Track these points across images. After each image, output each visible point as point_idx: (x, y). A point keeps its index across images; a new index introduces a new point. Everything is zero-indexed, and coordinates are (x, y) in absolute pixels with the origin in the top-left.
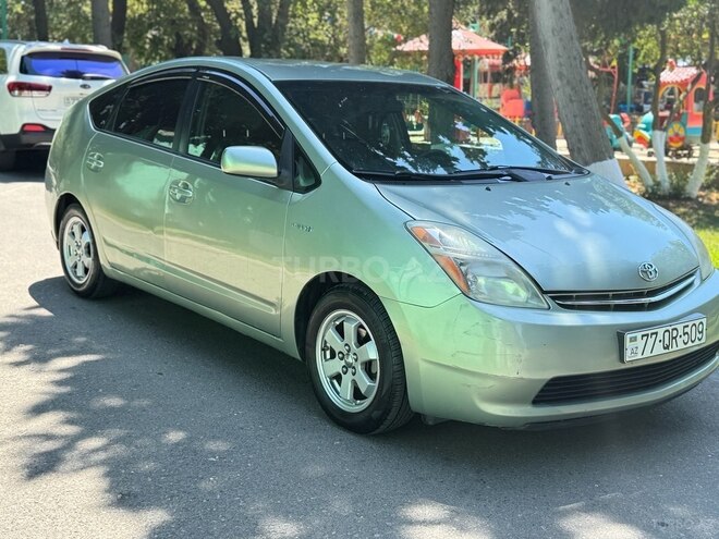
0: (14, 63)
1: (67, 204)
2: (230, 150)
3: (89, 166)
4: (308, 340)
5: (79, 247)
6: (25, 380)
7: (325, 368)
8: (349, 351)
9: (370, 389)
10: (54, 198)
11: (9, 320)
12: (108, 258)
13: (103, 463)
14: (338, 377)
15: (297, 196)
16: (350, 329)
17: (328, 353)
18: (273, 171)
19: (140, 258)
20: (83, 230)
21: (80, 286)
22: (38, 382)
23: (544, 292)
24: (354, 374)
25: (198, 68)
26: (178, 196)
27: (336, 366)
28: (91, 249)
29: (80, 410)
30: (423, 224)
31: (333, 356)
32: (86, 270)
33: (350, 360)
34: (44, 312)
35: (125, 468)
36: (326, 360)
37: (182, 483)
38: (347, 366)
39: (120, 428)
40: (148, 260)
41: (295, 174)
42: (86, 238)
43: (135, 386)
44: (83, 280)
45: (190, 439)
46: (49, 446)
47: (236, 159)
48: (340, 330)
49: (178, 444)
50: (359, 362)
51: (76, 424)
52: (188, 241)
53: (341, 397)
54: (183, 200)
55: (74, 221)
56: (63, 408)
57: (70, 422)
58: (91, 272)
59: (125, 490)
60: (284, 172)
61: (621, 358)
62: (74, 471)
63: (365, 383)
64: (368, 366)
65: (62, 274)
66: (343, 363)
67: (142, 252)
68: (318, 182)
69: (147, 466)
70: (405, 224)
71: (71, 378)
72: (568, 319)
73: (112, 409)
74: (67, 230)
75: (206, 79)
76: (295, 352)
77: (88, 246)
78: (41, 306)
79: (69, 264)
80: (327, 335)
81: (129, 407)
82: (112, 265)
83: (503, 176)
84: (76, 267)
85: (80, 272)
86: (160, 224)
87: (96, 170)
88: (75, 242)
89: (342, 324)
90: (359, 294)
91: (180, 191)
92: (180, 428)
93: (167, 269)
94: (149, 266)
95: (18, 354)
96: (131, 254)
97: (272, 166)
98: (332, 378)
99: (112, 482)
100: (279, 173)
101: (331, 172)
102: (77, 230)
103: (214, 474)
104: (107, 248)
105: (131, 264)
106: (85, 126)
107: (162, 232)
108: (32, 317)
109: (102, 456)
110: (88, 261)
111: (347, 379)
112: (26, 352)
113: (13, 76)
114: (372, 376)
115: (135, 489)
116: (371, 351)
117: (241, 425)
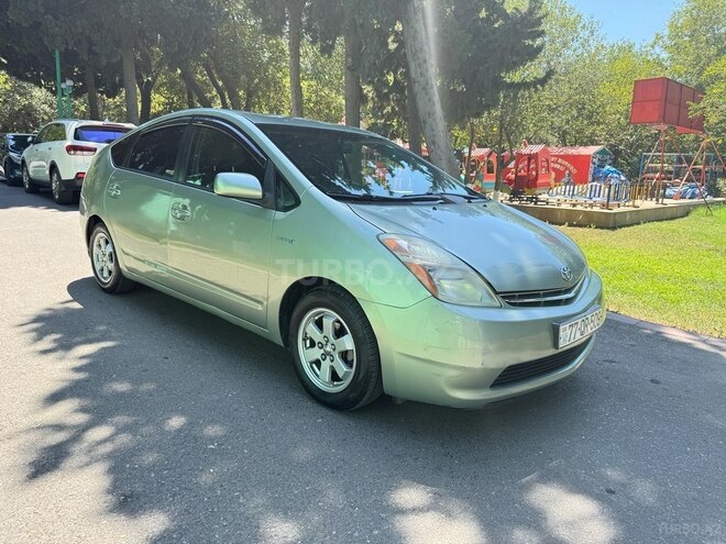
0: (70, 133)
1: (94, 223)
2: (221, 175)
3: (109, 194)
4: (291, 330)
5: (104, 255)
6: (50, 368)
7: (306, 356)
8: (327, 342)
9: (346, 374)
10: (86, 219)
11: (47, 312)
12: (126, 263)
13: (109, 456)
14: (318, 363)
15: (280, 215)
16: (328, 323)
17: (308, 342)
18: (259, 194)
19: (150, 263)
20: (107, 242)
21: (105, 284)
22: (60, 369)
23: (496, 293)
24: (332, 361)
25: (193, 116)
26: (179, 215)
27: (316, 353)
28: (113, 257)
29: (94, 397)
30: (393, 236)
31: (313, 344)
32: (110, 272)
33: (328, 349)
34: (76, 305)
35: (130, 462)
36: (307, 348)
37: (184, 477)
38: (325, 355)
39: (129, 415)
40: (156, 266)
41: (277, 196)
42: (109, 249)
43: (144, 371)
44: (108, 280)
45: (190, 424)
46: (60, 437)
47: (227, 183)
48: (319, 324)
49: (179, 431)
50: (337, 351)
51: (89, 413)
52: (189, 250)
53: (320, 380)
54: (182, 218)
55: (99, 236)
56: (79, 396)
57: (83, 410)
58: (113, 274)
59: (127, 489)
60: (268, 195)
61: (556, 345)
62: (81, 467)
63: (342, 369)
64: (344, 355)
65: (93, 275)
66: (322, 351)
67: (151, 260)
68: (297, 202)
69: (150, 458)
70: (377, 236)
71: (90, 364)
72: (517, 315)
73: (122, 395)
74: (96, 243)
75: (200, 124)
76: (279, 340)
77: (111, 255)
78: (75, 300)
79: (98, 268)
80: (308, 327)
81: (137, 392)
82: (129, 269)
83: (438, 199)
84: (102, 270)
85: (106, 274)
86: (165, 237)
87: (115, 197)
88: (103, 251)
89: (321, 318)
90: (337, 295)
91: (180, 211)
92: (182, 413)
93: (171, 272)
94: (156, 270)
95: (47, 343)
96: (144, 261)
97: (257, 189)
98: (311, 363)
99: (116, 480)
100: (264, 195)
101: (309, 194)
102: (102, 242)
103: (213, 464)
104: (124, 257)
105: (143, 268)
106: (107, 164)
107: (166, 244)
108: (67, 309)
109: (108, 448)
110: (111, 266)
111: (326, 365)
112: (55, 340)
113: (70, 141)
114: (349, 363)
115: (138, 488)
116: (348, 342)
117: (235, 406)
